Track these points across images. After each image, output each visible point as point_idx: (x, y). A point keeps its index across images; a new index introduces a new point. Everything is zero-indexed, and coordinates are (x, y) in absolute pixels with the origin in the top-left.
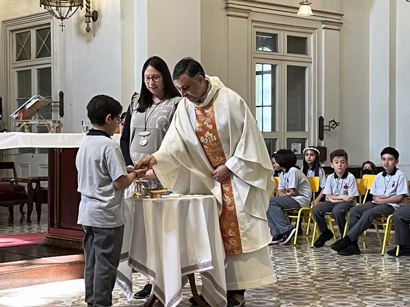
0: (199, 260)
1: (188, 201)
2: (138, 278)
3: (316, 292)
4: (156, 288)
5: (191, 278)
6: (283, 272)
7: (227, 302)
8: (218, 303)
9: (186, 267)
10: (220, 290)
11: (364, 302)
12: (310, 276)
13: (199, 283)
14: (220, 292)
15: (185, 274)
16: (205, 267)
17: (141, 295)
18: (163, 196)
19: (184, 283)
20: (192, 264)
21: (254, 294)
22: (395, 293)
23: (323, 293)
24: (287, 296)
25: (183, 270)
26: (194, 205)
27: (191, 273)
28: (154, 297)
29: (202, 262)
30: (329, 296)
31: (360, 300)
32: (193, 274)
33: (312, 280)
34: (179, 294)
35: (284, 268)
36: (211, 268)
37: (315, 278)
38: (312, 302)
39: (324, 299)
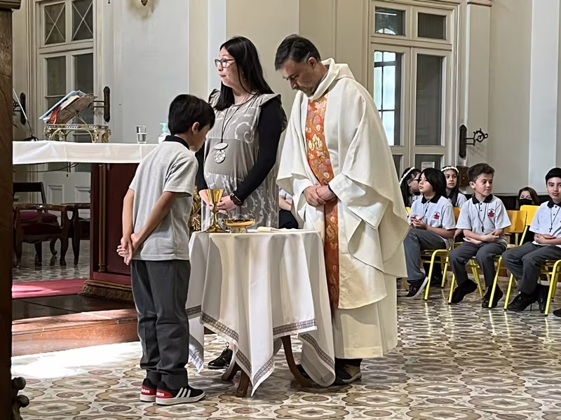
0: (297, 318)
1: (284, 238)
2: (213, 342)
3: (456, 364)
4: (239, 354)
5: (286, 341)
6: (409, 337)
7: (334, 374)
8: (323, 376)
9: (279, 327)
10: (326, 358)
11: (521, 378)
12: (447, 343)
13: (297, 349)
14: (325, 361)
15: (278, 336)
16: (306, 327)
17: (217, 364)
18: (249, 231)
19: (276, 348)
20: (288, 323)
21: (371, 364)
23: (465, 364)
24: (415, 369)
25: (276, 331)
26: (291, 244)
27: (286, 334)
28: (236, 367)
29: (301, 321)
30: (474, 370)
31: (516, 375)
32: (289, 336)
33: (449, 348)
34: (269, 363)
35: (412, 330)
36: (314, 328)
37: (452, 344)
38: (449, 377)
39: (467, 373)
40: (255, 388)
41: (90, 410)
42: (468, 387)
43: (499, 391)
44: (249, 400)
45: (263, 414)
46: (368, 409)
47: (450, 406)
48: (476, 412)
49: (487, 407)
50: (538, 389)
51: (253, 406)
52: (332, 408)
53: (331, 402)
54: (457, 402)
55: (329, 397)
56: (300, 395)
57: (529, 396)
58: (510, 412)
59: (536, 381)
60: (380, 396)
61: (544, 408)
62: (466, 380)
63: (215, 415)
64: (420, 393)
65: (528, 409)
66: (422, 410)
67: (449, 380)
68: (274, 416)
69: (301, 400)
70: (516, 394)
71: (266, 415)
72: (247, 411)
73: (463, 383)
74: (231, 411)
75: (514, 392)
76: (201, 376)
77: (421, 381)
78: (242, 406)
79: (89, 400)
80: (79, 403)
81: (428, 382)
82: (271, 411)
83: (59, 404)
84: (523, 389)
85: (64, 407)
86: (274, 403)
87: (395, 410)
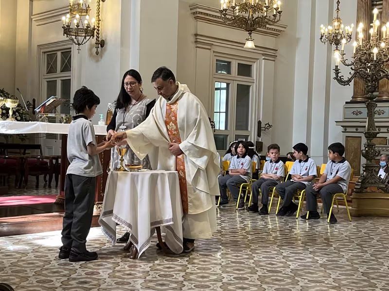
0: (163, 217)
1: (157, 175)
2: (122, 229)
3: (248, 243)
4: (132, 236)
5: (158, 229)
8: (177, 248)
9: (154, 222)
10: (178, 239)
11: (281, 251)
12: (245, 231)
13: (162, 234)
14: (178, 241)
15: (153, 227)
16: (168, 222)
18: (139, 171)
19: (152, 232)
20: (159, 220)
21: (204, 243)
22: (304, 245)
23: (253, 243)
24: (227, 245)
25: (152, 224)
26: (161, 178)
27: (157, 226)
28: (131, 244)
29: (166, 219)
30: (257, 246)
31: (278, 249)
32: (159, 227)
33: (246, 234)
34: (148, 241)
35: (227, 225)
36: (172, 223)
37: (248, 233)
39: (253, 248)
40: (140, 255)
41: (50, 265)
42: (253, 255)
43: (268, 258)
44: (137, 261)
45: (143, 269)
46: (200, 266)
47: (243, 265)
48: (256, 268)
49: (262, 266)
50: (289, 257)
51: (138, 264)
52: (181, 265)
53: (180, 262)
54: (246, 263)
55: (179, 260)
56: (164, 258)
57: (284, 260)
58: (274, 269)
59: (289, 252)
60: (207, 260)
61: (291, 267)
62: (253, 251)
63: (117, 269)
64: (227, 258)
65: (283, 267)
66: (228, 267)
67: (244, 251)
68: (148, 269)
69: (164, 261)
70: (278, 259)
71: (145, 269)
72: (135, 266)
73: (251, 253)
74: (126, 267)
75: (276, 258)
76: (113, 248)
77: (229, 252)
78: (132, 264)
79: (51, 259)
80: (45, 261)
81: (233, 252)
82: (147, 267)
83: (35, 261)
84: (282, 257)
85: (37, 263)
86: (150, 262)
87: (213, 267)
